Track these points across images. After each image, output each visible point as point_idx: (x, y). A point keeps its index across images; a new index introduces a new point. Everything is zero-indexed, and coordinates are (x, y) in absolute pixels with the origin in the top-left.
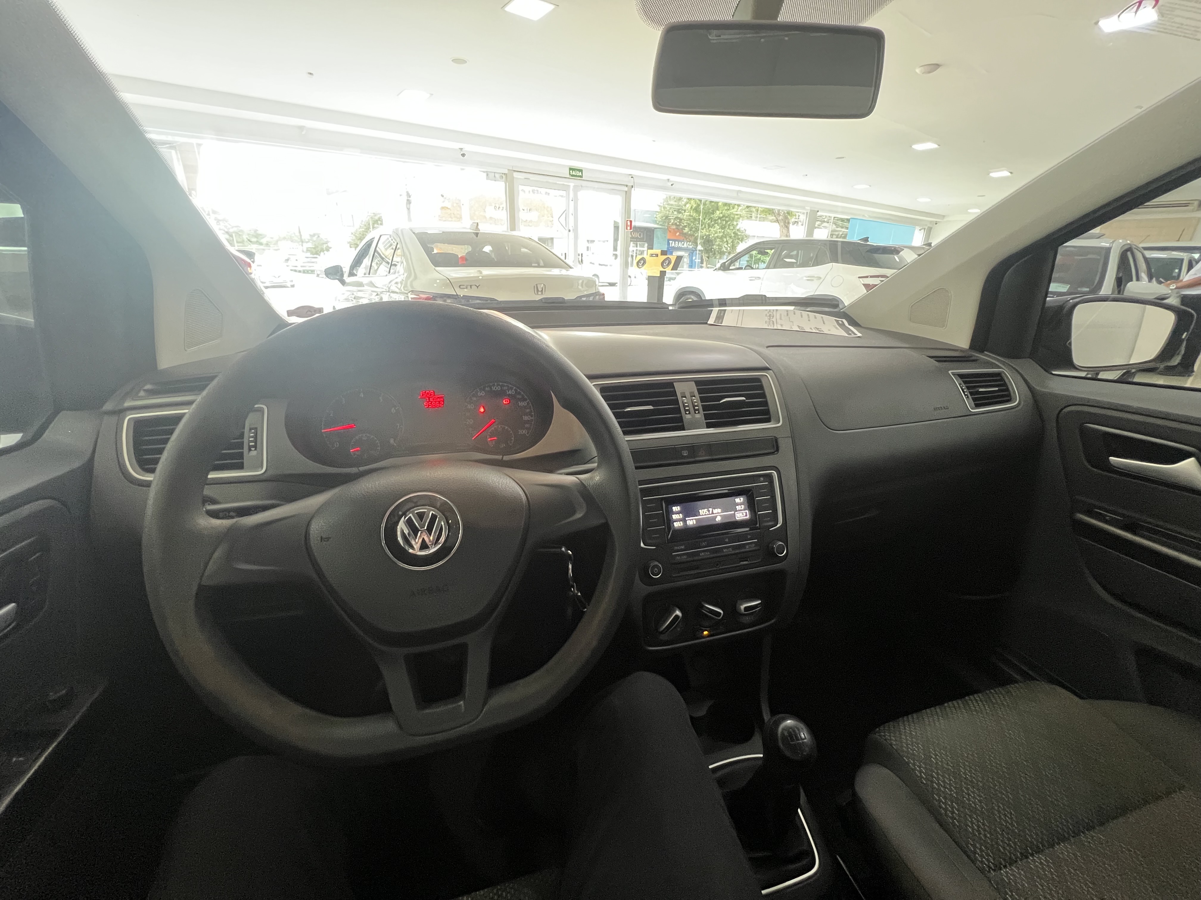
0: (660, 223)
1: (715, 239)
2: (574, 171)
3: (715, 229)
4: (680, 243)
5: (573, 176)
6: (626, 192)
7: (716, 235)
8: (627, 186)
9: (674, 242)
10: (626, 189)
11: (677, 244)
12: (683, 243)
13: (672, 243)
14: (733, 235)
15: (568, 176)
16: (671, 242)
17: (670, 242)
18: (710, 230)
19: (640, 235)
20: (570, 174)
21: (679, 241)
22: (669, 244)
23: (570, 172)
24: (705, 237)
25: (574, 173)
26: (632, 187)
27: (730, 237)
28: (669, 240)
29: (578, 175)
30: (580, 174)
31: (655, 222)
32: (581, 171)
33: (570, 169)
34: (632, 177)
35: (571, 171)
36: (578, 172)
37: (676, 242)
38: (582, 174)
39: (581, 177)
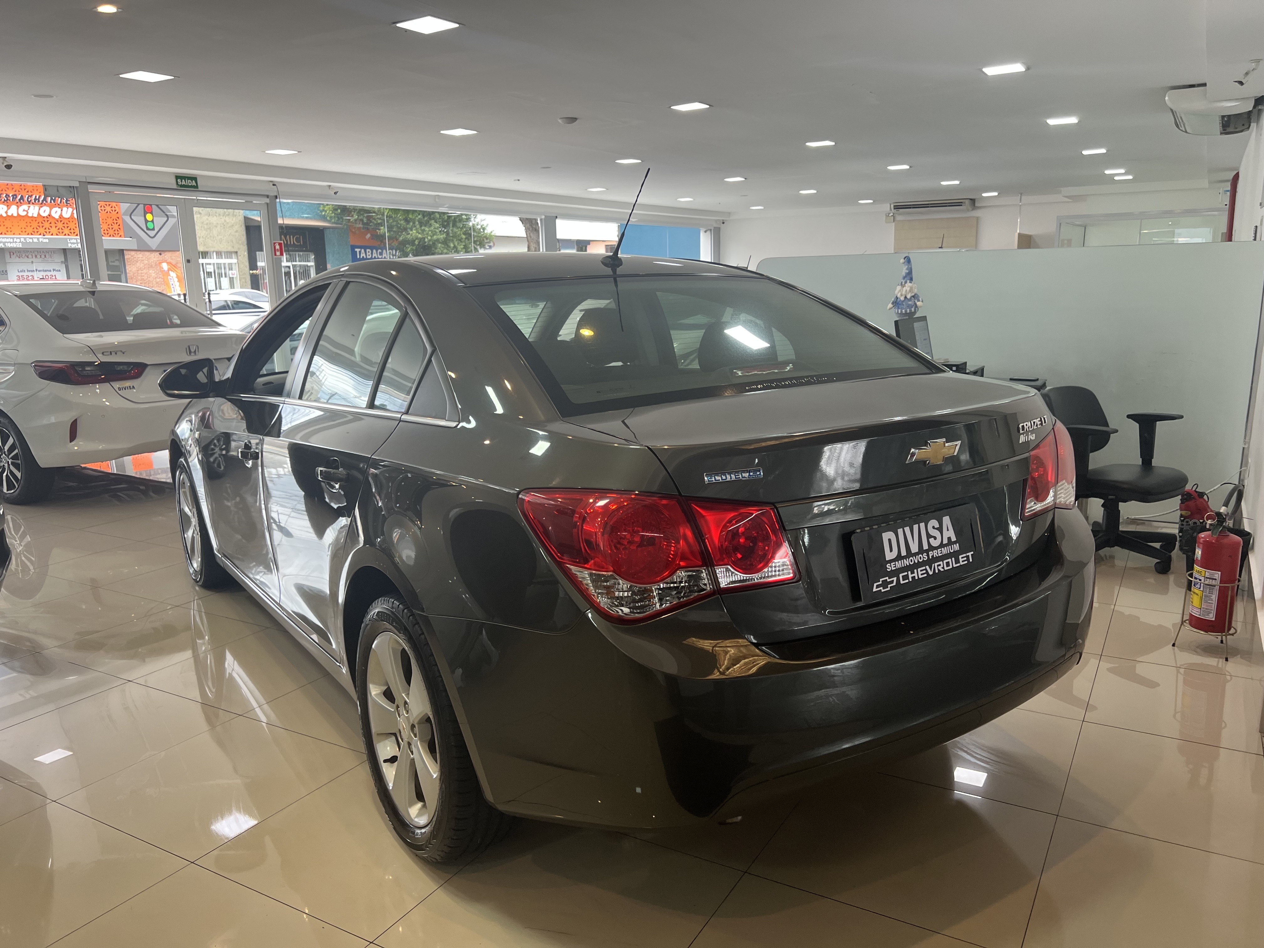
0: (333, 221)
1: (434, 243)
2: (183, 181)
3: (432, 228)
4: (374, 251)
5: (185, 186)
6: (270, 204)
7: (435, 237)
8: (270, 196)
9: (363, 250)
11: (370, 253)
12: (379, 251)
13: (360, 252)
14: (464, 237)
15: (175, 187)
16: (358, 250)
17: (356, 250)
18: (424, 230)
19: (298, 240)
20: (178, 184)
21: (372, 248)
22: (354, 254)
23: (177, 182)
24: (417, 242)
26: (277, 198)
27: (460, 240)
28: (353, 247)
29: (190, 185)
31: (324, 218)
32: (194, 179)
33: (178, 178)
34: (273, 185)
35: (179, 181)
36: (190, 181)
37: (368, 250)
38: (196, 183)
39: (196, 188)
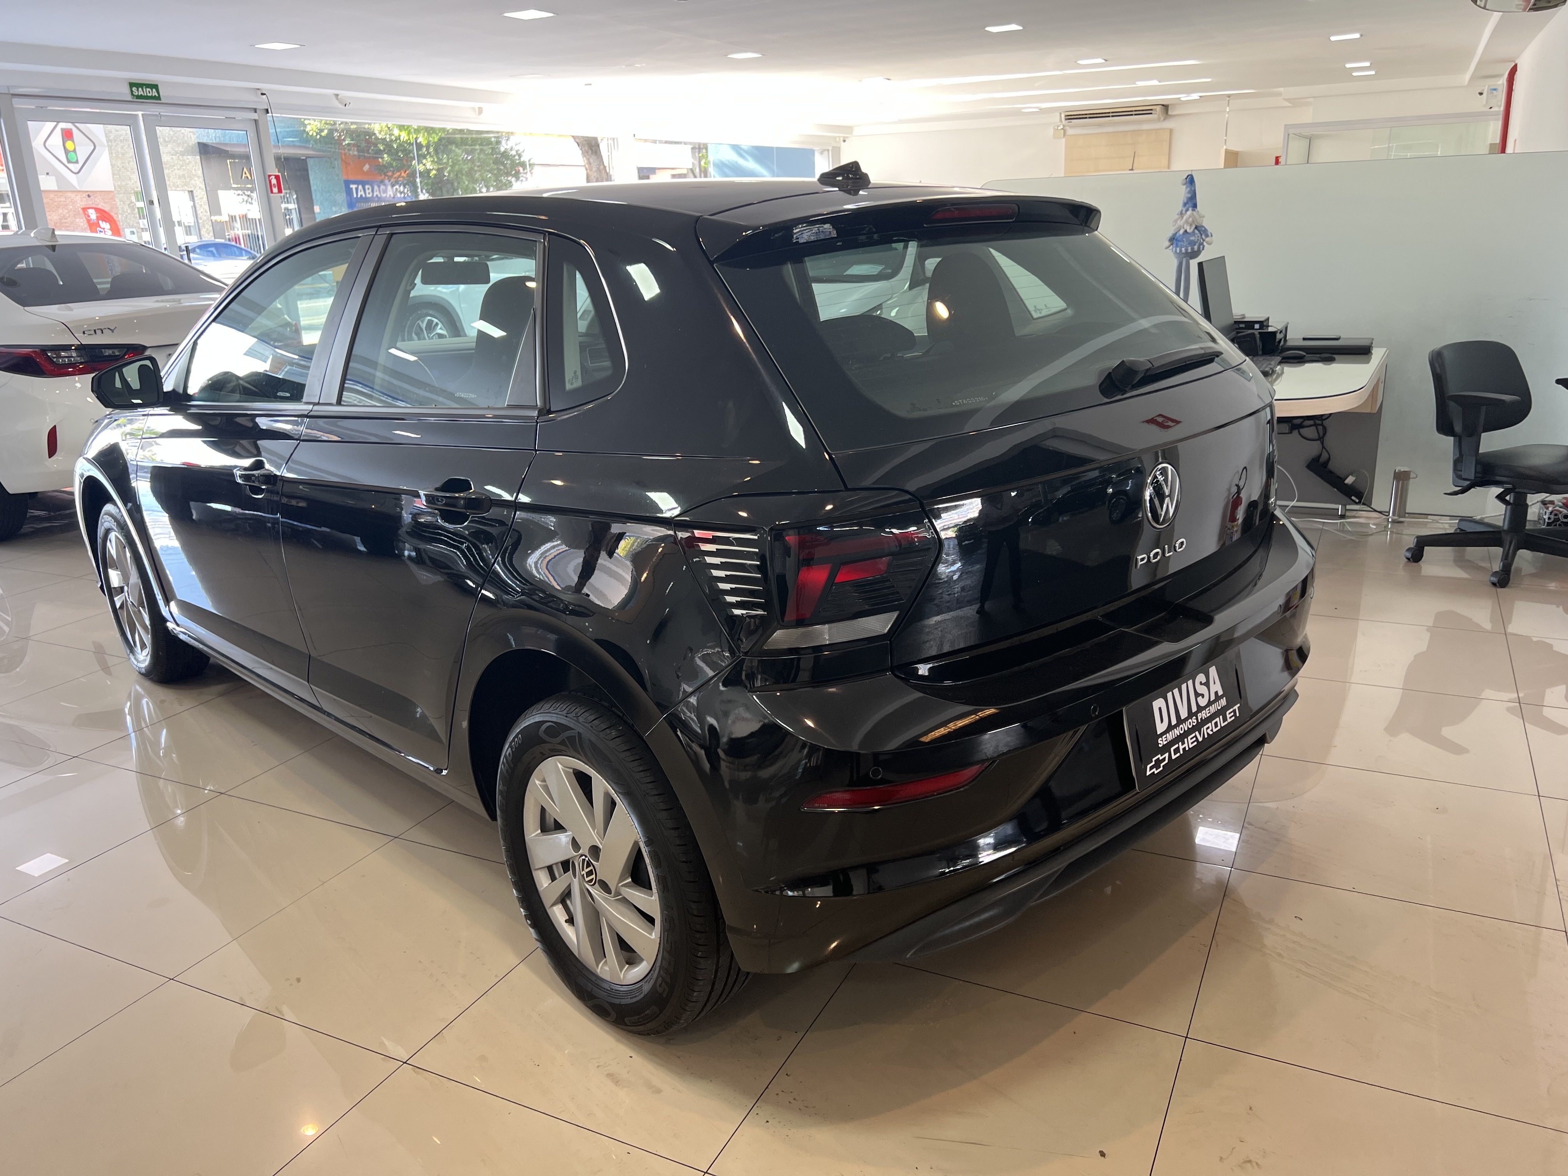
2: (140, 89)
5: (138, 97)
6: (256, 121)
8: (255, 110)
10: (255, 116)
15: (129, 98)
20: (132, 94)
23: (132, 91)
25: (141, 93)
26: (268, 112)
28: (346, 183)
29: (148, 94)
30: (155, 93)
32: (155, 87)
33: (132, 85)
34: (263, 94)
35: (134, 89)
36: (148, 89)
38: (158, 93)
39: (159, 98)
